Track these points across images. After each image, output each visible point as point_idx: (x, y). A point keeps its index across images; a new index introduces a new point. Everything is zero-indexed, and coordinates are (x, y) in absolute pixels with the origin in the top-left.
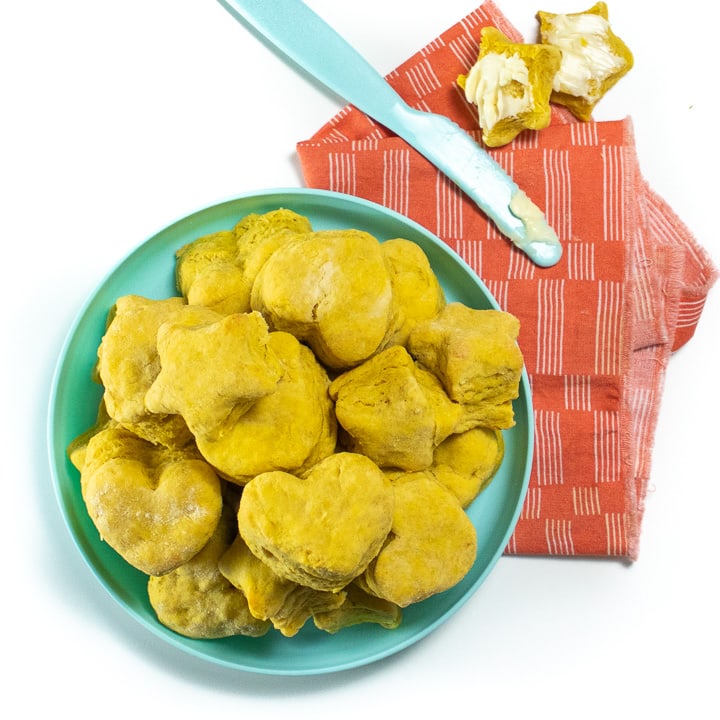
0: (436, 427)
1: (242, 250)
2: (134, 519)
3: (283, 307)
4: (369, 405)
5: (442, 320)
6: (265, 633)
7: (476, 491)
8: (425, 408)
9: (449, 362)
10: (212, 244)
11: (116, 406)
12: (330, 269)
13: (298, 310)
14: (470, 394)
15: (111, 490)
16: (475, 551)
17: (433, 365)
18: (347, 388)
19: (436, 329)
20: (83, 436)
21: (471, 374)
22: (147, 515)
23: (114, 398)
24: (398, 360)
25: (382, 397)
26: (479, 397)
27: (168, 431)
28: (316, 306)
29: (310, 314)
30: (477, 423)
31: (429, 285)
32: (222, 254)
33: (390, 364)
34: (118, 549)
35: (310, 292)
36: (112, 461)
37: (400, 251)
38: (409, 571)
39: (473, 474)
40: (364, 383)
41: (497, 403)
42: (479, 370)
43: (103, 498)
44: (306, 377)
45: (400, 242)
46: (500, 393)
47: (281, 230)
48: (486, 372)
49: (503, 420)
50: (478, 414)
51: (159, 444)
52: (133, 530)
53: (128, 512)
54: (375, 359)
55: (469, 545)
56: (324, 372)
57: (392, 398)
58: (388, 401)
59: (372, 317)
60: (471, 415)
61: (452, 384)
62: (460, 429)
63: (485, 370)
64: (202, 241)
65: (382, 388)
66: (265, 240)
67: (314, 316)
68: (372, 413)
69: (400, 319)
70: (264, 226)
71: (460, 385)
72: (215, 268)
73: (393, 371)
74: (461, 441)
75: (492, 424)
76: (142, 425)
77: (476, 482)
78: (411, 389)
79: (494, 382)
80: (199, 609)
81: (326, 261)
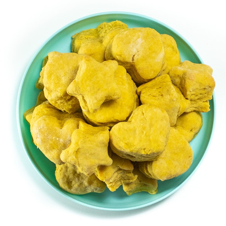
0: (180, 107)
1: (101, 36)
2: (52, 140)
3: (121, 56)
4: (154, 96)
5: (182, 66)
6: (103, 191)
7: (192, 138)
8: (177, 99)
9: (186, 82)
10: (88, 33)
11: (49, 93)
12: (140, 41)
13: (127, 57)
14: (193, 96)
15: (43, 127)
16: (192, 160)
17: (178, 84)
18: (145, 89)
19: (180, 70)
20: (30, 109)
21: (194, 87)
22: (57, 139)
23: (48, 90)
24: (166, 79)
25: (160, 93)
26: (197, 98)
27: (69, 105)
28: (134, 56)
29: (131, 59)
30: (194, 109)
31: (177, 53)
32: (93, 37)
33: (163, 81)
34: (44, 152)
35: (132, 50)
36: (44, 116)
37: (165, 38)
38: (166, 165)
39: (191, 130)
40: (152, 88)
41: (203, 101)
42: (197, 86)
43: (40, 130)
44: (129, 83)
45: (165, 35)
46: (205, 97)
47: (117, 28)
48: (200, 87)
49: (205, 108)
50: (195, 105)
51: (65, 111)
52: (51, 144)
53: (50, 137)
54: (156, 79)
55: (190, 157)
56: (135, 84)
57: (163, 94)
58: (162, 95)
59: (156, 61)
60: (193, 105)
61: (186, 91)
62: (188, 111)
63: (200, 86)
64: (83, 32)
65: (159, 90)
66: (111, 32)
67: (133, 60)
68: (155, 100)
69: (165, 65)
70: (110, 27)
71: (190, 91)
72: (90, 41)
73: (164, 84)
74: (187, 116)
75: (200, 110)
76: (59, 102)
77: (192, 134)
78: (172, 91)
79: (203, 92)
80: (77, 181)
81: (139, 38)
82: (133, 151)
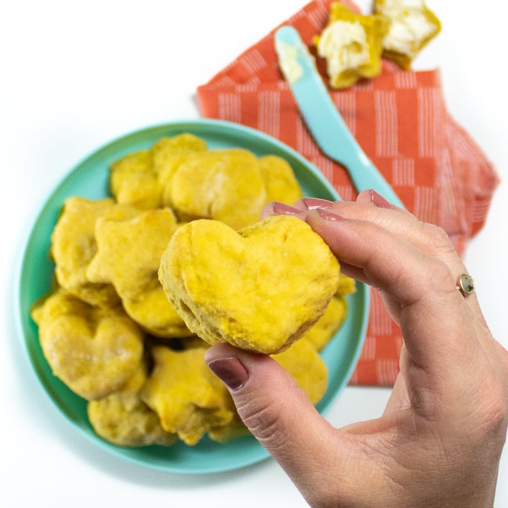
1: (157, 164)
2: (78, 359)
3: (187, 205)
11: (66, 278)
12: (220, 178)
13: (198, 208)
15: (62, 339)
16: (327, 383)
22: (88, 357)
23: (65, 272)
27: (103, 295)
28: (211, 205)
29: (207, 211)
31: (293, 189)
35: (207, 194)
36: (62, 317)
37: (272, 165)
39: (325, 327)
43: (56, 344)
51: (97, 306)
52: (78, 368)
53: (74, 354)
67: (210, 212)
76: (84, 291)
80: (126, 425)
81: (218, 172)
82: (218, 329)
